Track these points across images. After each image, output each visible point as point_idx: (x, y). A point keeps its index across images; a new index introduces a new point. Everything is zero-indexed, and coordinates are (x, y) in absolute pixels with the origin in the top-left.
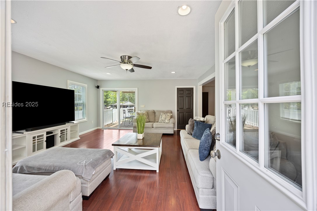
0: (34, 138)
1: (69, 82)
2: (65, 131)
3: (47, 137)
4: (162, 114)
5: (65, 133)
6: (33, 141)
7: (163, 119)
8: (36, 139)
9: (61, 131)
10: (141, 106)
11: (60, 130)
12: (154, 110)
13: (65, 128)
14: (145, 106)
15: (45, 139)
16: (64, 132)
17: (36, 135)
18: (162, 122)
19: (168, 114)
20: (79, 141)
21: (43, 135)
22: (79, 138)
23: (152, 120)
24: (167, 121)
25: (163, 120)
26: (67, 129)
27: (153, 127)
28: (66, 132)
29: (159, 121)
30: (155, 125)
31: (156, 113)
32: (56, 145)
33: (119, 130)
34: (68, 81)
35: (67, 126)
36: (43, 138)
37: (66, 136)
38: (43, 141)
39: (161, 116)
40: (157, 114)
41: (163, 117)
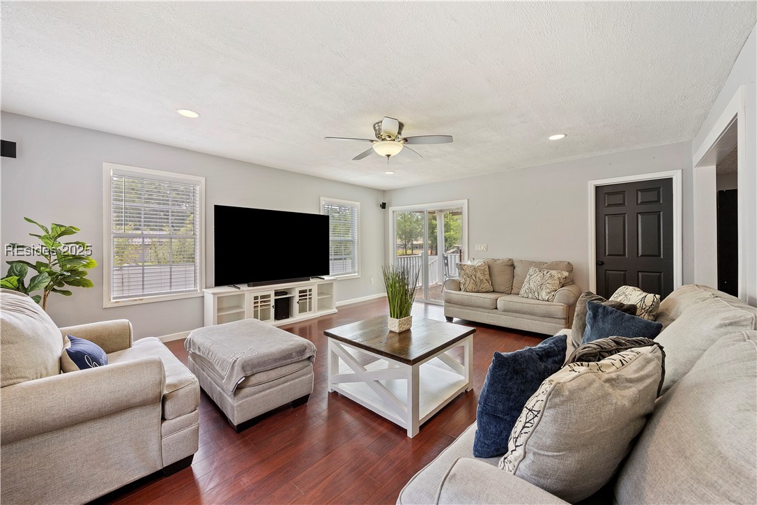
0: (256, 298)
1: (323, 201)
2: (308, 293)
3: (275, 300)
4: (531, 271)
5: (308, 297)
6: (255, 303)
7: (532, 285)
8: (259, 300)
9: (300, 292)
10: (476, 248)
11: (297, 290)
12: (510, 260)
13: (308, 288)
14: (487, 249)
15: (272, 303)
16: (306, 295)
17: (259, 294)
18: (530, 295)
19: (554, 272)
20: (335, 316)
21: (269, 296)
22: (336, 311)
23: (502, 288)
24: (544, 295)
25: (531, 291)
26: (310, 290)
27: (497, 308)
28: (310, 295)
29: (522, 292)
30: (503, 301)
31: (516, 268)
32: (292, 316)
33: (427, 304)
34: (322, 198)
35: (313, 284)
36: (269, 301)
37: (310, 302)
38: (269, 305)
39: (528, 276)
40: (518, 270)
41: (532, 280)
